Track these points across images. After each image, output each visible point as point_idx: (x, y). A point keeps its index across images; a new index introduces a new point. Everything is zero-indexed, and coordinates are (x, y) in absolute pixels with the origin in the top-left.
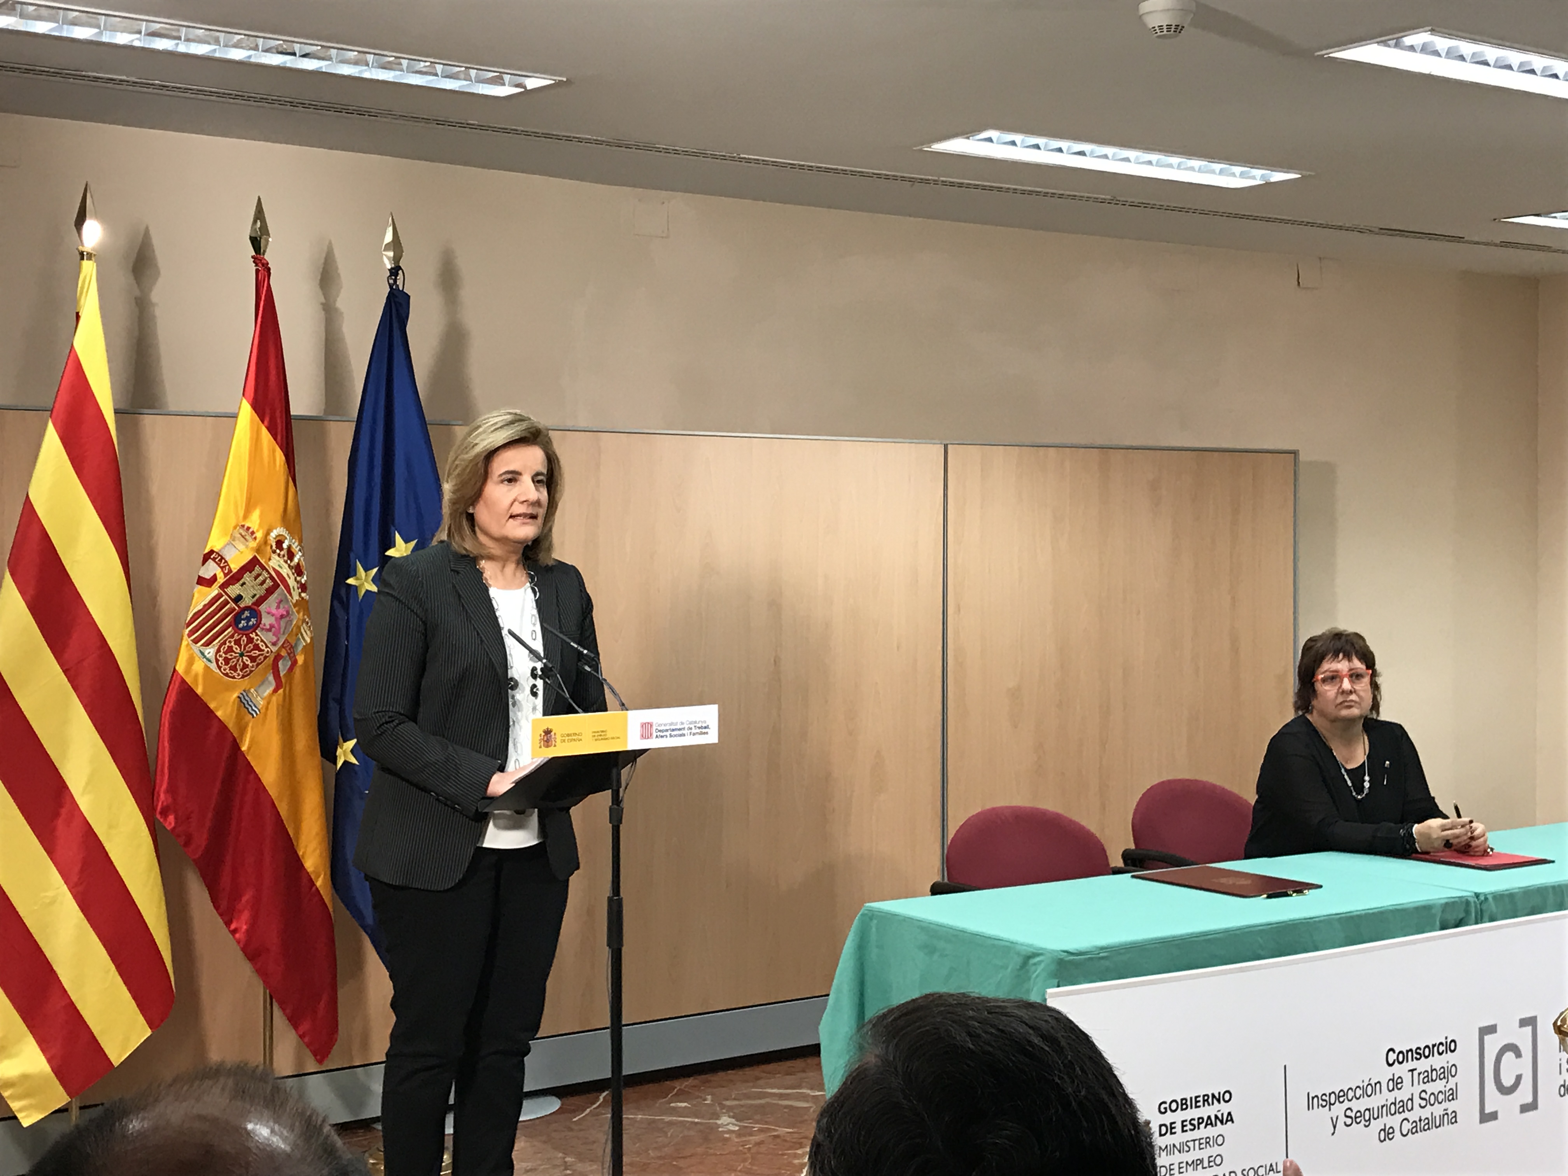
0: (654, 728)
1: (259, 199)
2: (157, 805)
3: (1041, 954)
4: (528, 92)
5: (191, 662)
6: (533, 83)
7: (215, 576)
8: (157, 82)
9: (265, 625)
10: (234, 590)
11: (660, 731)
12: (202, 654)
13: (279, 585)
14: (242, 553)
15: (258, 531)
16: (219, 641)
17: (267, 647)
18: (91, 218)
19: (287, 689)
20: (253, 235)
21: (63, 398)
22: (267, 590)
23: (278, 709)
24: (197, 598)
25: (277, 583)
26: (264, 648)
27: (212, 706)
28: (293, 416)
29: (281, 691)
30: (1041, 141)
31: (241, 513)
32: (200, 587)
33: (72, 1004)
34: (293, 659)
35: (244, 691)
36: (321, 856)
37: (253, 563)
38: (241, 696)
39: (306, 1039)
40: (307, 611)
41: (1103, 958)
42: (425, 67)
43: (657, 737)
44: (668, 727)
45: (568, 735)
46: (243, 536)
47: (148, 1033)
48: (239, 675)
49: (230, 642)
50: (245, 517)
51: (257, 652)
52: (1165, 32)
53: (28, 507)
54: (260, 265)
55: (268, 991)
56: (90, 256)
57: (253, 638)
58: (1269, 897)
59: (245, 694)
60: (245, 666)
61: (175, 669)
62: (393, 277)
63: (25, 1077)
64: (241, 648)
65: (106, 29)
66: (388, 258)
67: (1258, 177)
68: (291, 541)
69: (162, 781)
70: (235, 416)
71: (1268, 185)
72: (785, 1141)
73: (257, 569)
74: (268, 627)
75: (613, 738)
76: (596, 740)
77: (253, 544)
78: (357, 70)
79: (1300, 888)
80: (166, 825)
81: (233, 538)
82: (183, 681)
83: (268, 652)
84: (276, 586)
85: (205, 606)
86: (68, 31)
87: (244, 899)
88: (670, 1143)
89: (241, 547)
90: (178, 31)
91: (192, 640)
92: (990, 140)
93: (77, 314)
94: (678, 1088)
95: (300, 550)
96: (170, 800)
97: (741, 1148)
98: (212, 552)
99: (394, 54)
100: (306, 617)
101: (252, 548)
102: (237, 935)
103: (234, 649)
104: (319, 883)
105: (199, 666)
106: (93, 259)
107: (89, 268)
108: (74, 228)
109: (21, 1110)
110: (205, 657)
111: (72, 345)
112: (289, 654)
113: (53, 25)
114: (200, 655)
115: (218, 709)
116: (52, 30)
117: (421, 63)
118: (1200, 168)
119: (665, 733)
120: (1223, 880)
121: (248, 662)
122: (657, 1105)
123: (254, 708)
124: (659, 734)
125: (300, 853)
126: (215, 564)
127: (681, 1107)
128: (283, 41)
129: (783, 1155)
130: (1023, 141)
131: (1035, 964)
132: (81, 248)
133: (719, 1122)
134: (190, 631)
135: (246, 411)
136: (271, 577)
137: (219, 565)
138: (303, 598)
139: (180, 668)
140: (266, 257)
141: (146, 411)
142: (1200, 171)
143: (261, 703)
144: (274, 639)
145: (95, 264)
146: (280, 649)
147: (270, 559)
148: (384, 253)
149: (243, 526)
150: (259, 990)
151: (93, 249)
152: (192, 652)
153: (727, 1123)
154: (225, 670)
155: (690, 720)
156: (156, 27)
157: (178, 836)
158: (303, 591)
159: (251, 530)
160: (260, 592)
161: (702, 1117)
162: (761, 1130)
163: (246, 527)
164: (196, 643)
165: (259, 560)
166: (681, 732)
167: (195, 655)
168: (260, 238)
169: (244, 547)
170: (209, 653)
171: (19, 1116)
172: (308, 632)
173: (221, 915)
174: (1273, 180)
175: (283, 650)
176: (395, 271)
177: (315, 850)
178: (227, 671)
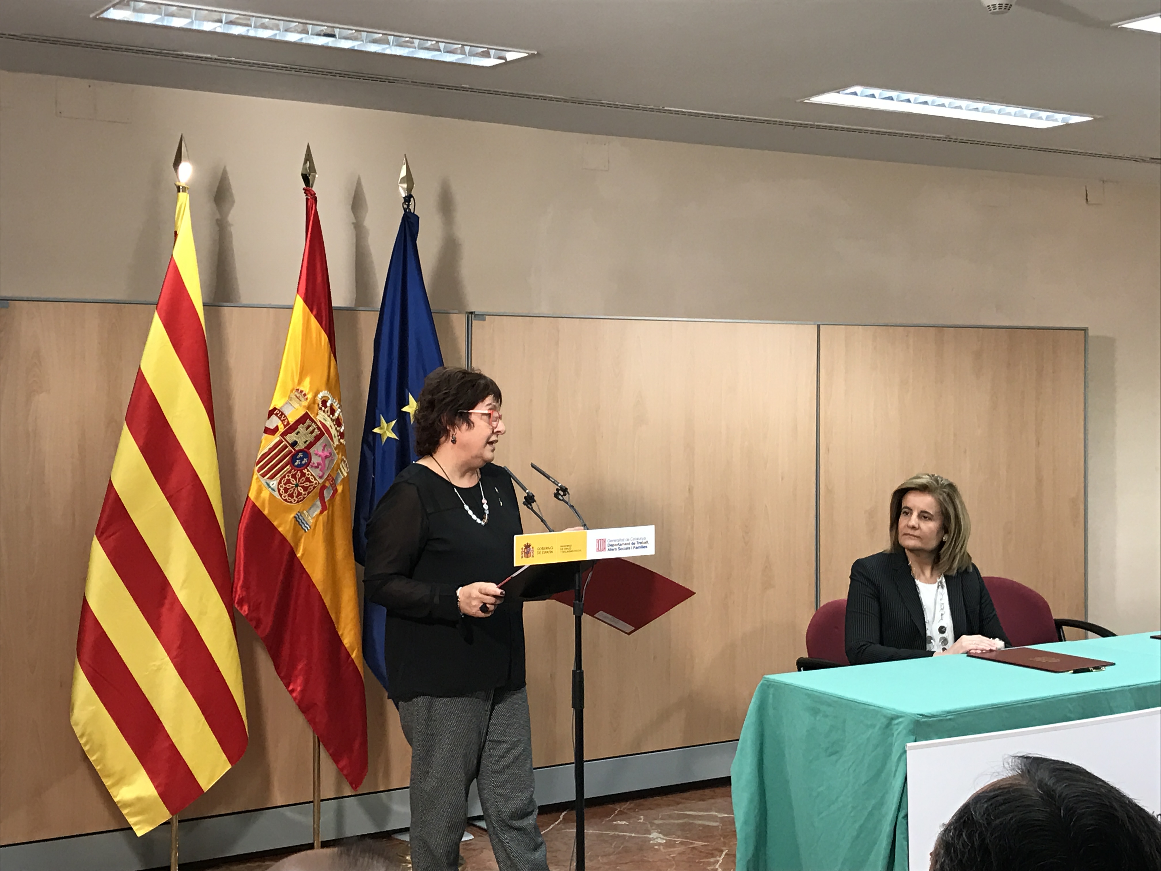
0: (607, 543)
1: (308, 147)
2: (235, 597)
3: (901, 717)
4: (507, 63)
5: (259, 491)
6: (512, 56)
7: (277, 427)
8: (233, 59)
9: (314, 463)
10: (291, 437)
11: (611, 545)
12: (268, 485)
13: (324, 434)
14: (297, 409)
15: (308, 393)
16: (280, 475)
17: (315, 479)
18: (185, 161)
19: (330, 512)
20: (304, 173)
21: (165, 296)
22: (315, 437)
23: (323, 525)
24: (264, 444)
25: (322, 432)
26: (313, 480)
27: (275, 523)
28: (335, 307)
29: (326, 512)
30: (894, 94)
31: (296, 381)
32: (266, 435)
33: (173, 745)
34: (334, 489)
35: (299, 512)
36: (355, 634)
37: (305, 417)
38: (297, 516)
39: (345, 772)
40: (344, 454)
41: (950, 719)
42: (432, 44)
43: (609, 550)
44: (617, 543)
45: (543, 548)
46: (297, 397)
47: (229, 767)
48: (295, 501)
49: (288, 476)
50: (299, 383)
51: (308, 483)
52: (997, 10)
53: (141, 378)
54: (309, 195)
55: (316, 736)
56: (184, 189)
57: (305, 473)
58: (1076, 672)
59: (299, 514)
60: (299, 494)
61: (248, 496)
62: (407, 203)
63: (139, 800)
64: (296, 481)
65: (196, 19)
66: (403, 188)
67: (1060, 120)
68: (332, 401)
69: (239, 579)
70: (291, 308)
71: (1068, 125)
72: (701, 852)
73: (308, 421)
74: (316, 465)
75: (575, 551)
76: (563, 552)
77: (305, 403)
78: (381, 48)
79: (1098, 665)
80: (242, 612)
81: (290, 399)
82: (254, 505)
83: (316, 483)
84: (322, 434)
85: (270, 449)
86: (168, 21)
87: (300, 667)
88: (614, 852)
89: (296, 405)
90: (249, 19)
91: (261, 475)
92: (855, 94)
93: (176, 233)
94: (619, 809)
95: (339, 408)
96: (244, 593)
97: (668, 857)
98: (275, 409)
99: (410, 36)
100: (343, 457)
101: (304, 406)
102: (294, 695)
103: (291, 481)
104: (353, 656)
105: (266, 494)
106: (187, 191)
107: (184, 198)
108: (173, 169)
109: (136, 824)
110: (270, 487)
111: (172, 255)
112: (331, 485)
113: (157, 17)
114: (266, 486)
115: (280, 525)
116: (157, 20)
117: (429, 42)
118: (1015, 113)
119: (615, 547)
120: (1038, 659)
121: (302, 491)
122: (603, 823)
123: (306, 525)
124: (610, 547)
125: (340, 633)
126: (277, 418)
127: (622, 825)
128: (327, 26)
129: (699, 862)
130: (880, 94)
131: (897, 724)
132: (178, 183)
133: (651, 836)
134: (259, 468)
135: (299, 304)
136: (319, 428)
137: (280, 419)
138: (341, 443)
139: (252, 495)
140: (313, 189)
141: (225, 304)
142: (1015, 115)
143: (311, 521)
144: (321, 474)
145: (188, 195)
146: (324, 482)
147: (317, 414)
148: (400, 185)
149: (298, 390)
150: (309, 736)
151: (186, 184)
152: (260, 483)
153: (656, 837)
154: (284, 497)
155: (634, 537)
156: (233, 17)
157: (251, 620)
158: (342, 438)
159: (303, 393)
160: (310, 438)
161: (638, 833)
162: (682, 843)
163: (299, 391)
164: (264, 477)
165: (309, 415)
166: (626, 546)
167: (262, 486)
168: (309, 175)
169: (298, 405)
170: (273, 484)
171: (134, 828)
172: (346, 469)
173: (282, 679)
174: (1071, 122)
175: (327, 482)
176: (408, 199)
177: (351, 630)
178: (287, 497)
